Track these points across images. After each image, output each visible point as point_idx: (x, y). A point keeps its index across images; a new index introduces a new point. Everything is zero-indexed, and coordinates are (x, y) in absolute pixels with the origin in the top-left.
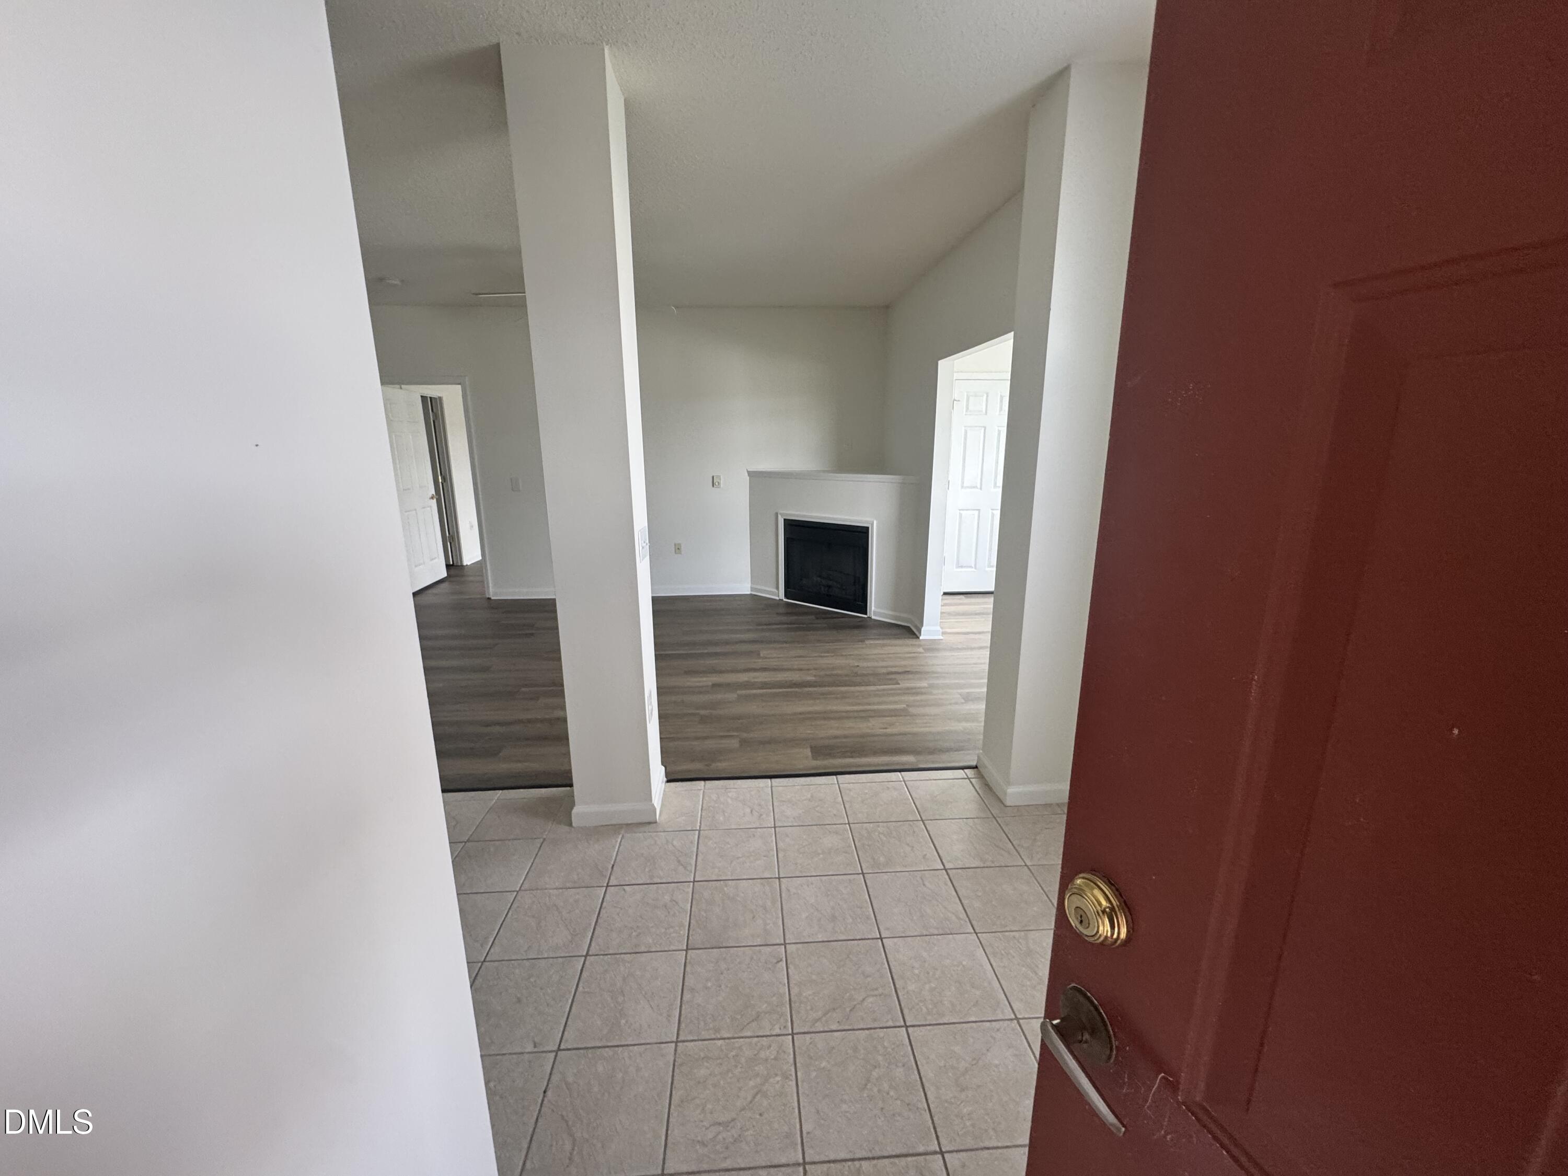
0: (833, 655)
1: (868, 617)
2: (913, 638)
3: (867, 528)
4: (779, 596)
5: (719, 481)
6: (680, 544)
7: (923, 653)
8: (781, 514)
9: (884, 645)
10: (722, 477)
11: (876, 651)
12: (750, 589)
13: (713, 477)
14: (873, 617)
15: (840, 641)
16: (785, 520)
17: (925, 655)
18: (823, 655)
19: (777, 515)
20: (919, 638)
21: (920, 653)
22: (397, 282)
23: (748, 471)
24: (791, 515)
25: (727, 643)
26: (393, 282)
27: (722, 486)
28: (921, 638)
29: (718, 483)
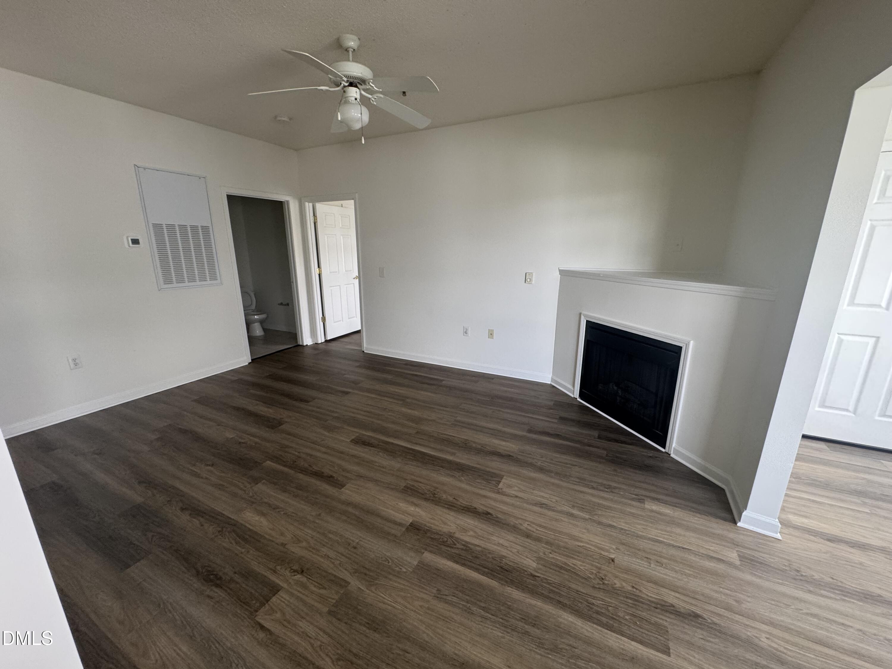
0: (587, 517)
1: (666, 452)
2: (725, 520)
3: (680, 348)
4: (573, 395)
5: (530, 277)
6: (493, 331)
7: (736, 567)
8: (583, 315)
9: (672, 522)
10: (534, 274)
11: (653, 533)
12: (550, 380)
13: (526, 274)
14: (672, 455)
15: (610, 489)
16: (587, 321)
17: (740, 575)
18: (575, 512)
19: (580, 314)
20: (735, 523)
21: (730, 564)
22: (286, 119)
23: (559, 270)
24: (595, 318)
25: (481, 451)
26: (283, 119)
27: (533, 282)
28: (739, 524)
29: (530, 279)
